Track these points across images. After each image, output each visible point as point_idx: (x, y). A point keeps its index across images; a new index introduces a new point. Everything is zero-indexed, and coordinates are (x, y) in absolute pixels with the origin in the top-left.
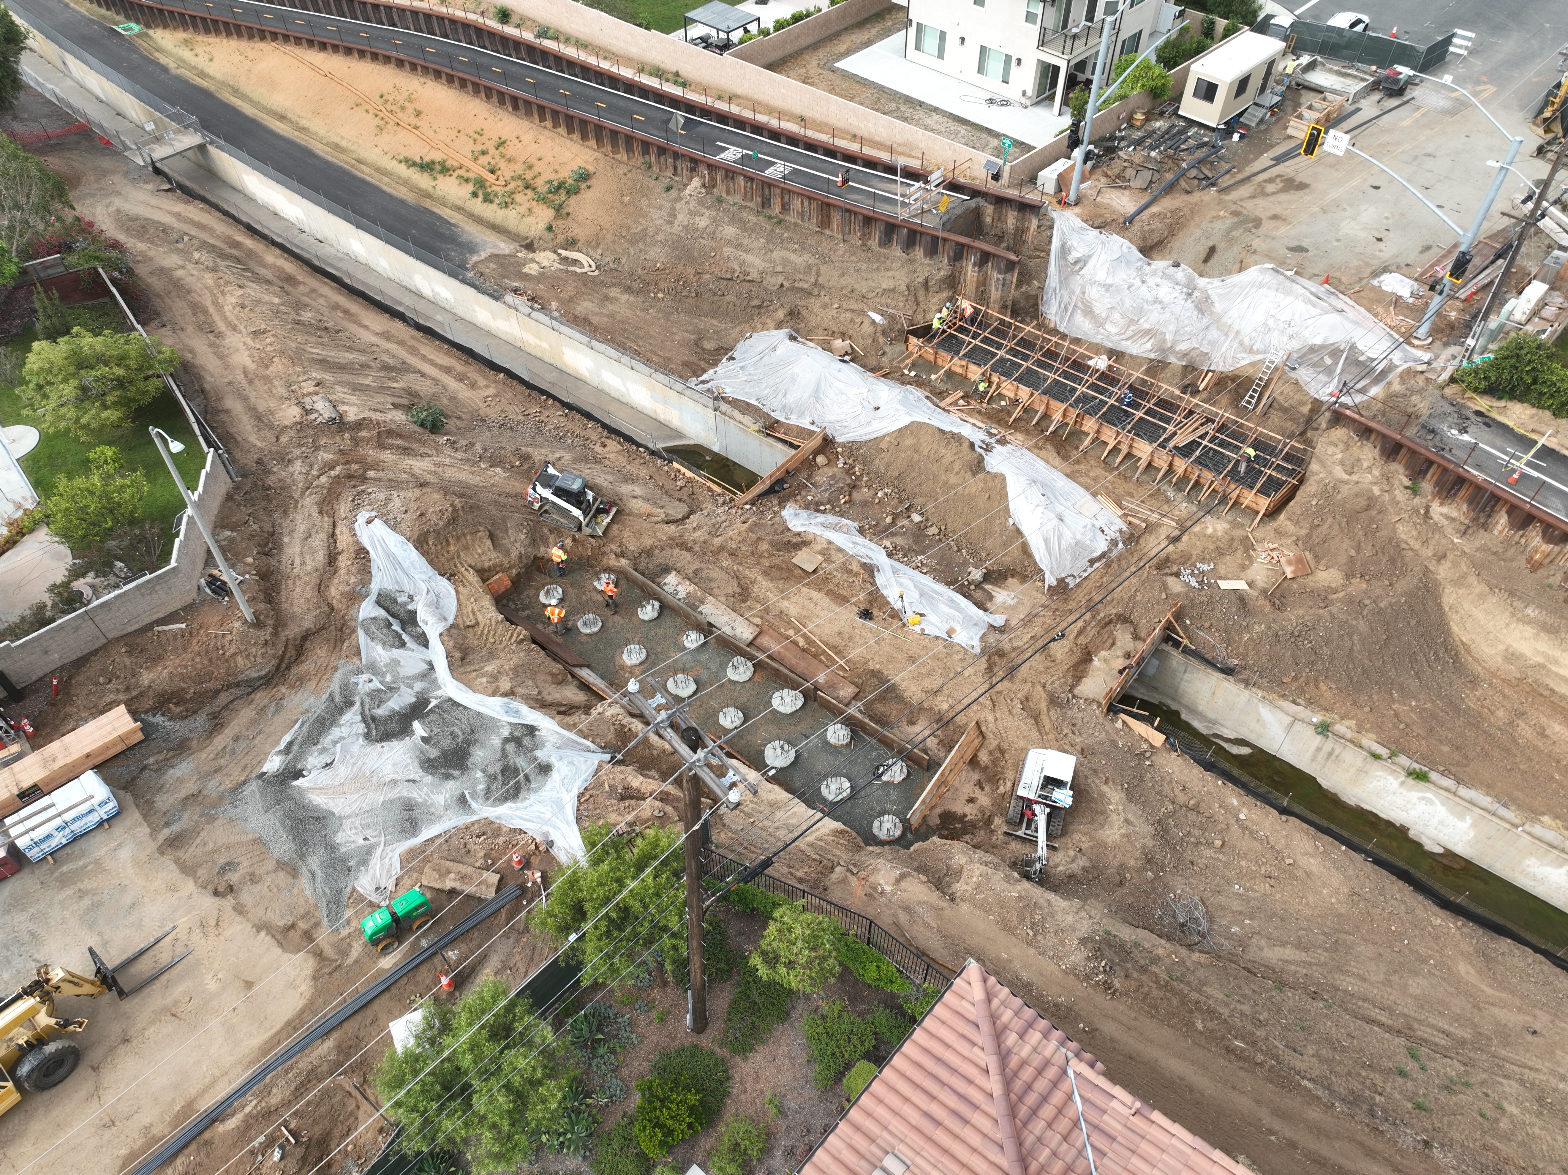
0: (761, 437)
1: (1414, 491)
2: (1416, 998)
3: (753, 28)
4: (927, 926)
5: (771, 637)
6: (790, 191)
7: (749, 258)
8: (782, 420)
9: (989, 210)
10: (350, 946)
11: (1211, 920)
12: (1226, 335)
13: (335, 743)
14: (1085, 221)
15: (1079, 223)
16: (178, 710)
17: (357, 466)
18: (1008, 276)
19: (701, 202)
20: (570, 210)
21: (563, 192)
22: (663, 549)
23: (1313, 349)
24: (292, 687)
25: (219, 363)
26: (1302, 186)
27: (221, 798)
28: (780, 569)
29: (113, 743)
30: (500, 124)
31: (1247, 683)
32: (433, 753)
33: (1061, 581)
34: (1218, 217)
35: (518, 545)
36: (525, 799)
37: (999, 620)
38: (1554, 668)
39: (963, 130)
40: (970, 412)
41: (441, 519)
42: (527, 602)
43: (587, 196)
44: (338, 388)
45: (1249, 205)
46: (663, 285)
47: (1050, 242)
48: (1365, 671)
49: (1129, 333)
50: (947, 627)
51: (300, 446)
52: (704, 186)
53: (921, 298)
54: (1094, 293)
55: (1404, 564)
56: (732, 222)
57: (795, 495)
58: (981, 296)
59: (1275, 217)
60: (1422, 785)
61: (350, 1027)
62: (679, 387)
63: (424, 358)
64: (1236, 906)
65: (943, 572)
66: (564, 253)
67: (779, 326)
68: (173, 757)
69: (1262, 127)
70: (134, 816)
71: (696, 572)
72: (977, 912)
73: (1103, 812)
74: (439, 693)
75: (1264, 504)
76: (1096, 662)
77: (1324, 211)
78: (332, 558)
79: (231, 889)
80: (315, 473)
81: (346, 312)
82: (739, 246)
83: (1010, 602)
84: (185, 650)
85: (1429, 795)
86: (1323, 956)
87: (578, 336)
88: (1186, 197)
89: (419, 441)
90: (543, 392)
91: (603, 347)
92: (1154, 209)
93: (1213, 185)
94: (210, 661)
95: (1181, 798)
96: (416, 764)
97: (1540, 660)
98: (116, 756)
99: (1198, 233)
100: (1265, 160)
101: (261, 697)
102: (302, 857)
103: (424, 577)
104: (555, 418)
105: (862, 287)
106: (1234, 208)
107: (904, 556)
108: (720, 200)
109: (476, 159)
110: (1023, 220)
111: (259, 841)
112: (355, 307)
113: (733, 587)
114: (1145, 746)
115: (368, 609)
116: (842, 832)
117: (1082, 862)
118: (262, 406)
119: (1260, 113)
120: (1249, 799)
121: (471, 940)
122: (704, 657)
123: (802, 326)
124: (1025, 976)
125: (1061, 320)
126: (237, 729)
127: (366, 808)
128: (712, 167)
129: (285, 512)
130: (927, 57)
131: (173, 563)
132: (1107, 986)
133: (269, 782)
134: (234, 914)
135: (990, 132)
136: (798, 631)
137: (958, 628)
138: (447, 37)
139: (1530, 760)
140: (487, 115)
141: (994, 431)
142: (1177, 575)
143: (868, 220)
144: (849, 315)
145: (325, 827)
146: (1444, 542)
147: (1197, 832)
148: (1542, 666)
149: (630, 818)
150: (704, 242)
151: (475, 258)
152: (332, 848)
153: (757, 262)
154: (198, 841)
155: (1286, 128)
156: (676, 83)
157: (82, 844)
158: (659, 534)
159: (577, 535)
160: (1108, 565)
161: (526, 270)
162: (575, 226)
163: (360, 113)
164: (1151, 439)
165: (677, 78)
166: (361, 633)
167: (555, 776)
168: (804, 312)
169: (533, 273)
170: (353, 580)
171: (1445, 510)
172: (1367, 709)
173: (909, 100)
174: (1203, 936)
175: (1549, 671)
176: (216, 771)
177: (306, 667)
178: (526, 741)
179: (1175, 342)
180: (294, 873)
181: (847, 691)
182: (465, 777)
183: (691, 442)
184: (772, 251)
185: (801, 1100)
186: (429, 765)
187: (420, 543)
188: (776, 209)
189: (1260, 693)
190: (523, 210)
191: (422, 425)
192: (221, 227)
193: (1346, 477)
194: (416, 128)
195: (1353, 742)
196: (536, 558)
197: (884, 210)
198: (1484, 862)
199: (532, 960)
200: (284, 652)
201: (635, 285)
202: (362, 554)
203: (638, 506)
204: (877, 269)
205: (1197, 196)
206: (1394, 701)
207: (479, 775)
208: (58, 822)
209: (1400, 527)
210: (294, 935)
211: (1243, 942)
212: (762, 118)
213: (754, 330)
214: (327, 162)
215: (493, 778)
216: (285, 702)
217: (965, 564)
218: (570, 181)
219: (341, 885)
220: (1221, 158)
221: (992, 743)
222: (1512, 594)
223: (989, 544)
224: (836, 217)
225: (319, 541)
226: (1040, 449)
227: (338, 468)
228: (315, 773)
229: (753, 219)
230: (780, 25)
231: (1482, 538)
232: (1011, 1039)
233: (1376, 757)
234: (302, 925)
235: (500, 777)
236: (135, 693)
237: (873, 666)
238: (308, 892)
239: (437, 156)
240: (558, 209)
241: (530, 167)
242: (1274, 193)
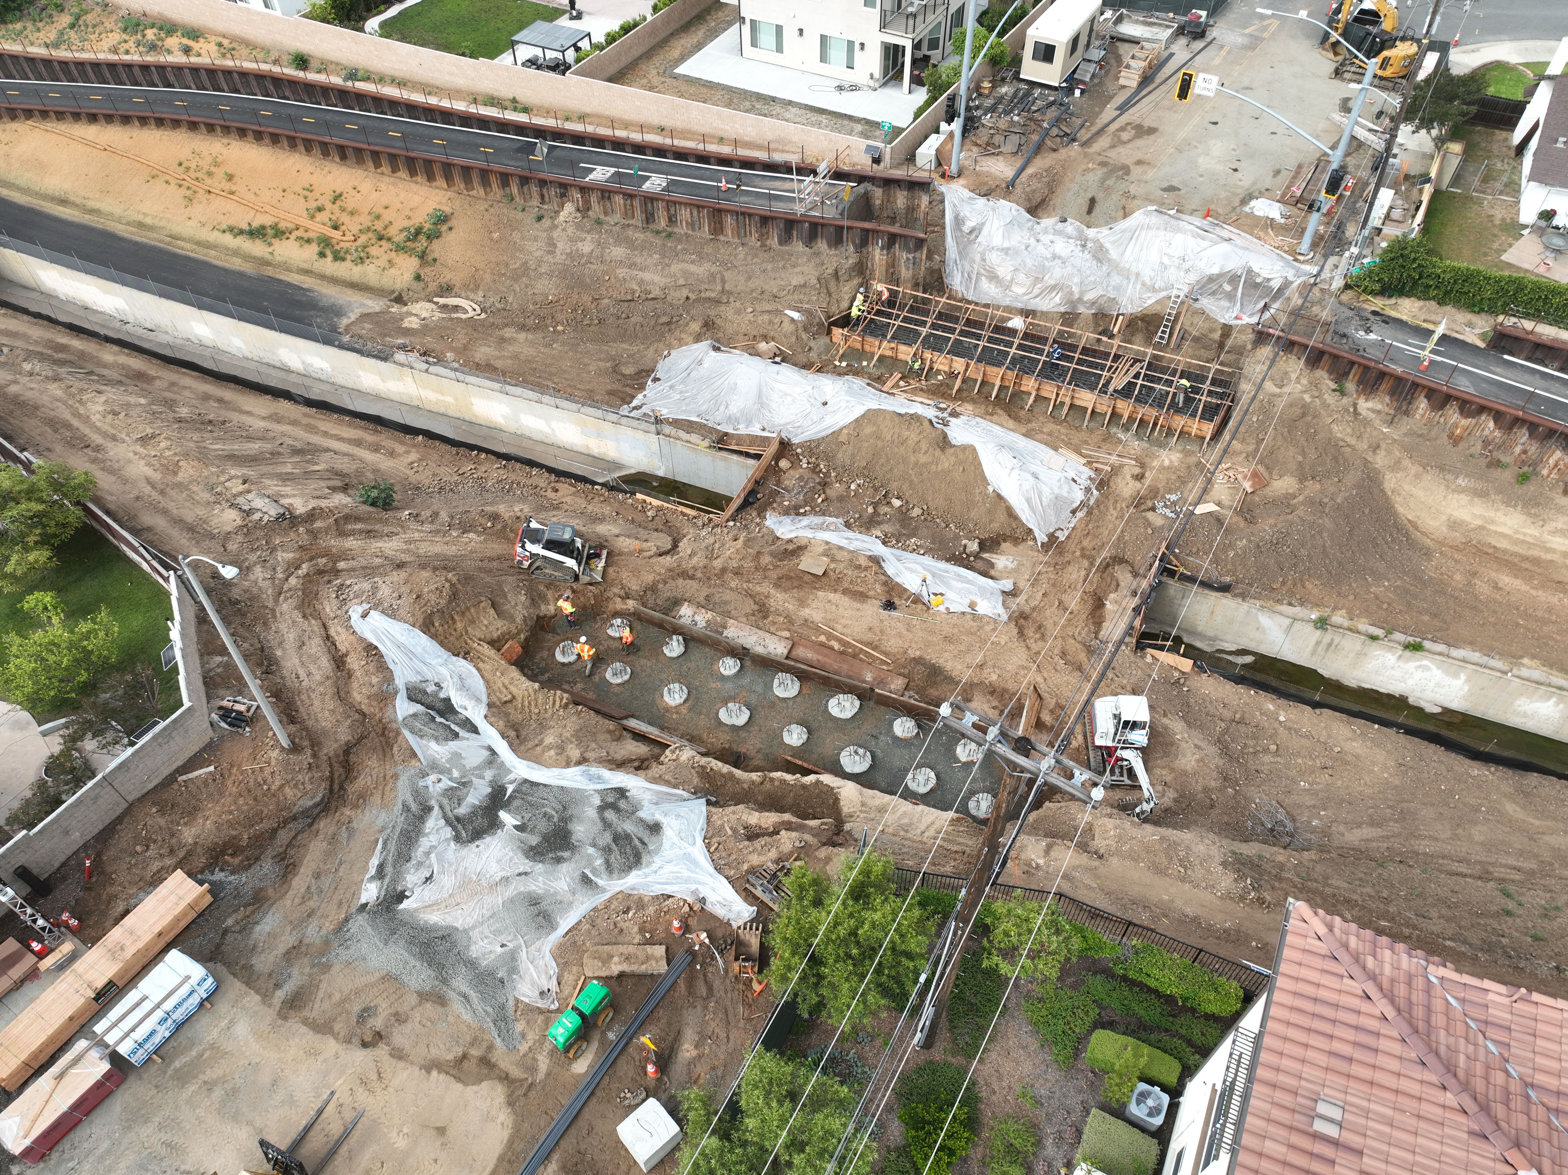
0: (713, 452)
1: (1342, 392)
2: (1482, 844)
3: (584, 45)
4: (1089, 888)
5: (805, 647)
6: (675, 203)
7: (647, 276)
8: (731, 431)
9: (878, 193)
10: (535, 1060)
11: (1294, 820)
12: (1128, 278)
13: (427, 854)
14: (973, 191)
15: (967, 193)
16: (236, 861)
17: (324, 560)
18: (918, 255)
19: (579, 227)
20: (436, 255)
21: (422, 238)
22: (665, 583)
23: (1211, 279)
24: (356, 807)
25: (114, 479)
26: (1152, 131)
27: (327, 942)
28: (789, 578)
29: (184, 914)
30: (330, 177)
31: (1243, 596)
32: (534, 840)
33: (1052, 537)
34: (1088, 170)
35: (519, 608)
36: (649, 864)
37: (1007, 585)
38: (1492, 528)
39: (823, 118)
40: (914, 391)
41: (441, 597)
42: (543, 664)
43: (450, 238)
44: (268, 482)
45: (1112, 154)
46: (560, 317)
47: (943, 216)
48: (1340, 563)
49: (1036, 291)
50: (967, 602)
51: (253, 550)
52: (578, 210)
53: (833, 289)
54: (994, 258)
55: (1346, 460)
56: (618, 242)
57: (771, 504)
58: (892, 278)
59: (1139, 162)
60: (1418, 654)
61: (568, 1143)
62: (613, 417)
63: (326, 434)
64: (1309, 801)
65: (939, 550)
66: (441, 301)
67: (698, 339)
68: (253, 912)
69: (1096, 81)
70: (236, 986)
71: (708, 598)
72: (1128, 863)
73: (1172, 744)
74: (511, 777)
75: (1209, 429)
76: (1109, 605)
77: (1179, 150)
78: (339, 662)
79: (379, 1036)
80: (280, 576)
81: (220, 400)
82: (632, 265)
83: (1011, 566)
84: (221, 794)
85: (1426, 662)
86: (1396, 828)
87: (488, 383)
88: (1054, 155)
89: (380, 521)
90: (471, 447)
91: (518, 390)
92: (1030, 170)
93: (1074, 140)
94: (255, 799)
95: (1227, 714)
96: (520, 855)
97: (1479, 522)
98: (187, 927)
99: (1074, 187)
100: (1110, 111)
101: (325, 825)
102: (445, 981)
103: (440, 661)
104: (494, 471)
105: (772, 287)
106: (1100, 159)
107: (898, 542)
108: (599, 222)
109: (312, 217)
110: (913, 198)
111: (388, 978)
112: (228, 393)
113: (750, 606)
114: (1176, 674)
115: (403, 708)
116: (958, 820)
117: (1171, 794)
118: (189, 516)
119: (1092, 68)
120: (1282, 702)
121: (659, 1019)
122: (746, 681)
123: (720, 335)
124: (1189, 911)
125: (967, 289)
126: (313, 865)
127: (488, 914)
128: (585, 190)
129: (265, 624)
130: (766, 52)
131: (187, 703)
132: (1261, 901)
133: (375, 913)
134: (394, 1061)
135: (850, 118)
136: (830, 636)
137: (978, 600)
138: (237, 91)
139: (1495, 612)
140: (312, 169)
141: (943, 406)
142: (1153, 509)
143: (765, 220)
144: (766, 317)
145: (454, 944)
146: (1375, 433)
147: (1251, 742)
148: (1482, 528)
149: (773, 854)
150: (593, 267)
151: (345, 322)
152: (472, 964)
153: (656, 278)
154: (321, 994)
155: (1118, 79)
156: (515, 109)
157: (187, 1032)
158: (656, 568)
159: (575, 586)
160: (1090, 513)
161: (406, 324)
162: (446, 271)
163: (158, 185)
164: (1092, 388)
165: (515, 104)
166: (406, 733)
167: (669, 832)
168: (718, 321)
169: (415, 326)
170: (375, 680)
171: (1370, 404)
172: (1351, 597)
173: (760, 97)
174: (1292, 836)
175: (1488, 530)
176: (309, 916)
177: (361, 782)
178: (622, 804)
179: (1082, 293)
180: (441, 1001)
181: (898, 683)
182: (577, 857)
183: (633, 471)
184: (669, 266)
185: (1049, 1085)
186: (535, 853)
187: (427, 627)
188: (663, 223)
189: (1258, 603)
190: (383, 262)
191: (373, 504)
192: (37, 332)
193: (1278, 390)
194: (232, 193)
195: (1350, 630)
196: (538, 617)
197: (779, 207)
198: (1478, 711)
199: (728, 1023)
200: (331, 772)
201: (530, 322)
202: (371, 650)
203: (625, 544)
204: (784, 267)
205: (1063, 153)
206: (1370, 585)
207: (591, 850)
208: (159, 1014)
209: (1335, 428)
210: (470, 1066)
211: (1325, 833)
212: (621, 134)
213: (670, 347)
214: (136, 243)
215: (606, 850)
216: (354, 825)
217: (957, 538)
218: (427, 226)
219: (502, 1000)
220: (1072, 114)
221: (1051, 702)
222: (1442, 468)
223: (974, 514)
224: (729, 221)
225: (315, 646)
226: (992, 414)
227: (304, 566)
228: (417, 891)
229: (639, 236)
230: (611, 38)
231: (1406, 424)
232: (1370, 962)
233: (1374, 638)
234: (475, 1052)
235: (614, 847)
236: (182, 854)
237: (914, 653)
238: (467, 1017)
239: (267, 220)
240: (422, 256)
241: (378, 217)
242: (1130, 141)
